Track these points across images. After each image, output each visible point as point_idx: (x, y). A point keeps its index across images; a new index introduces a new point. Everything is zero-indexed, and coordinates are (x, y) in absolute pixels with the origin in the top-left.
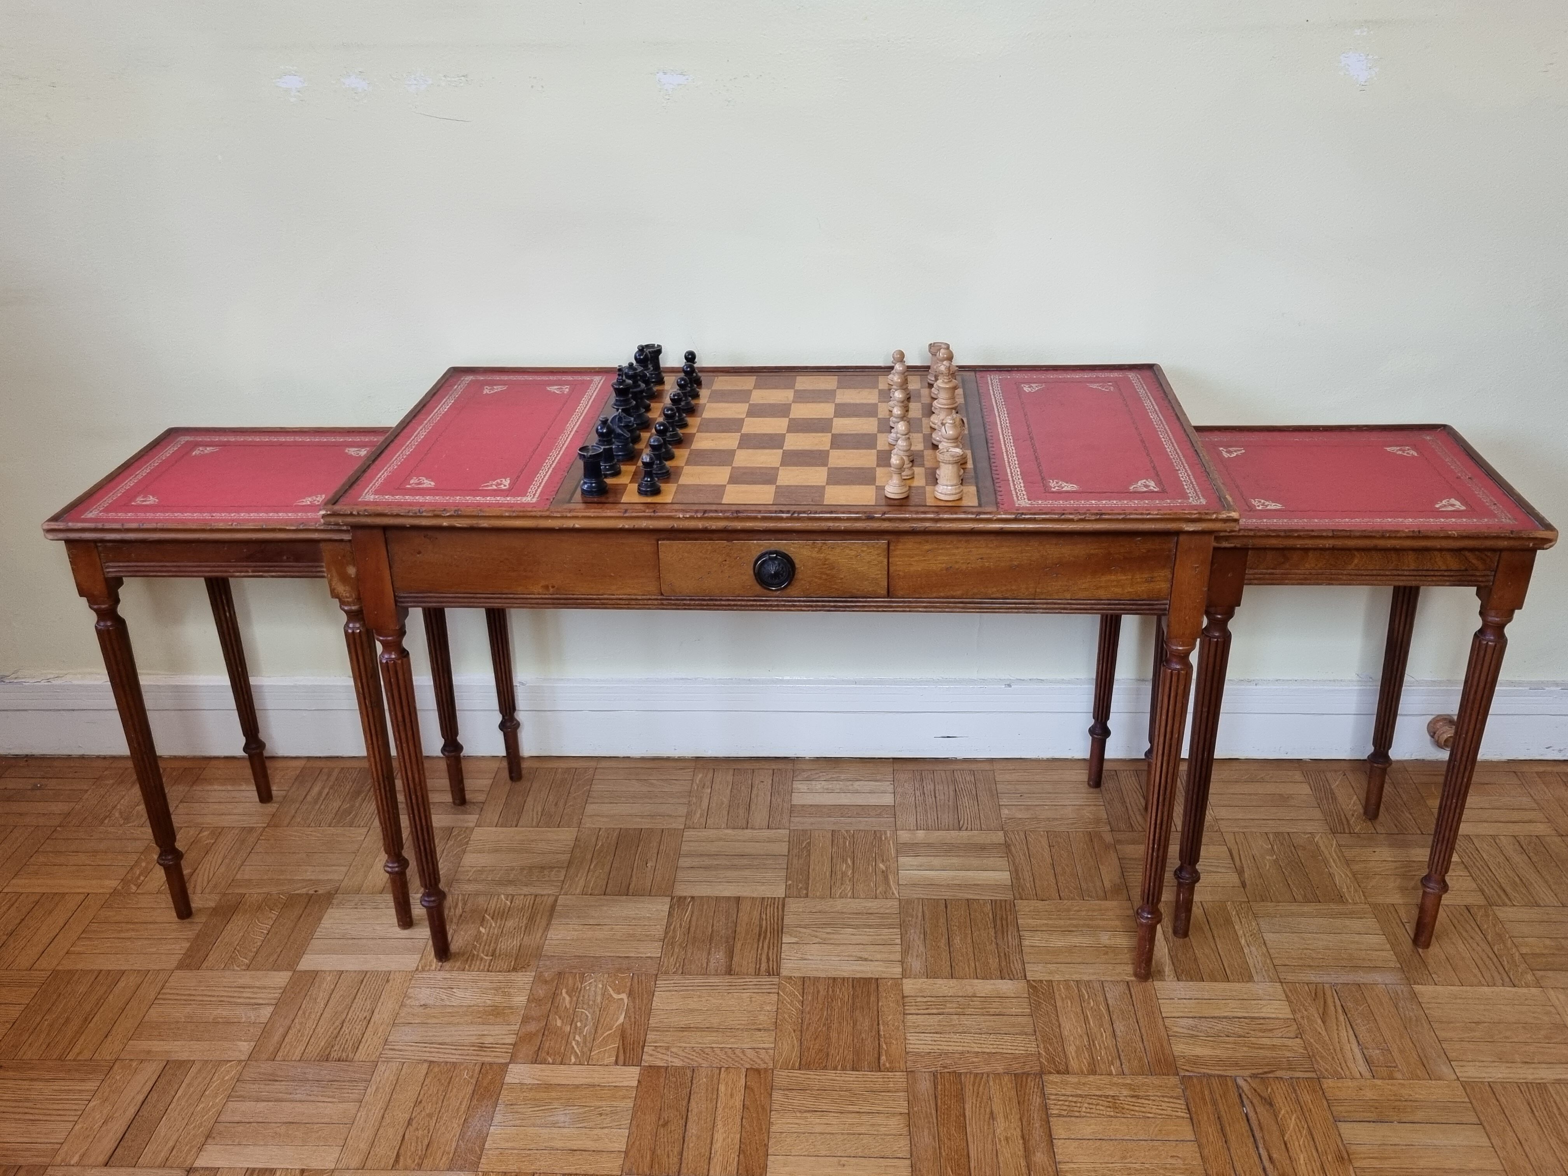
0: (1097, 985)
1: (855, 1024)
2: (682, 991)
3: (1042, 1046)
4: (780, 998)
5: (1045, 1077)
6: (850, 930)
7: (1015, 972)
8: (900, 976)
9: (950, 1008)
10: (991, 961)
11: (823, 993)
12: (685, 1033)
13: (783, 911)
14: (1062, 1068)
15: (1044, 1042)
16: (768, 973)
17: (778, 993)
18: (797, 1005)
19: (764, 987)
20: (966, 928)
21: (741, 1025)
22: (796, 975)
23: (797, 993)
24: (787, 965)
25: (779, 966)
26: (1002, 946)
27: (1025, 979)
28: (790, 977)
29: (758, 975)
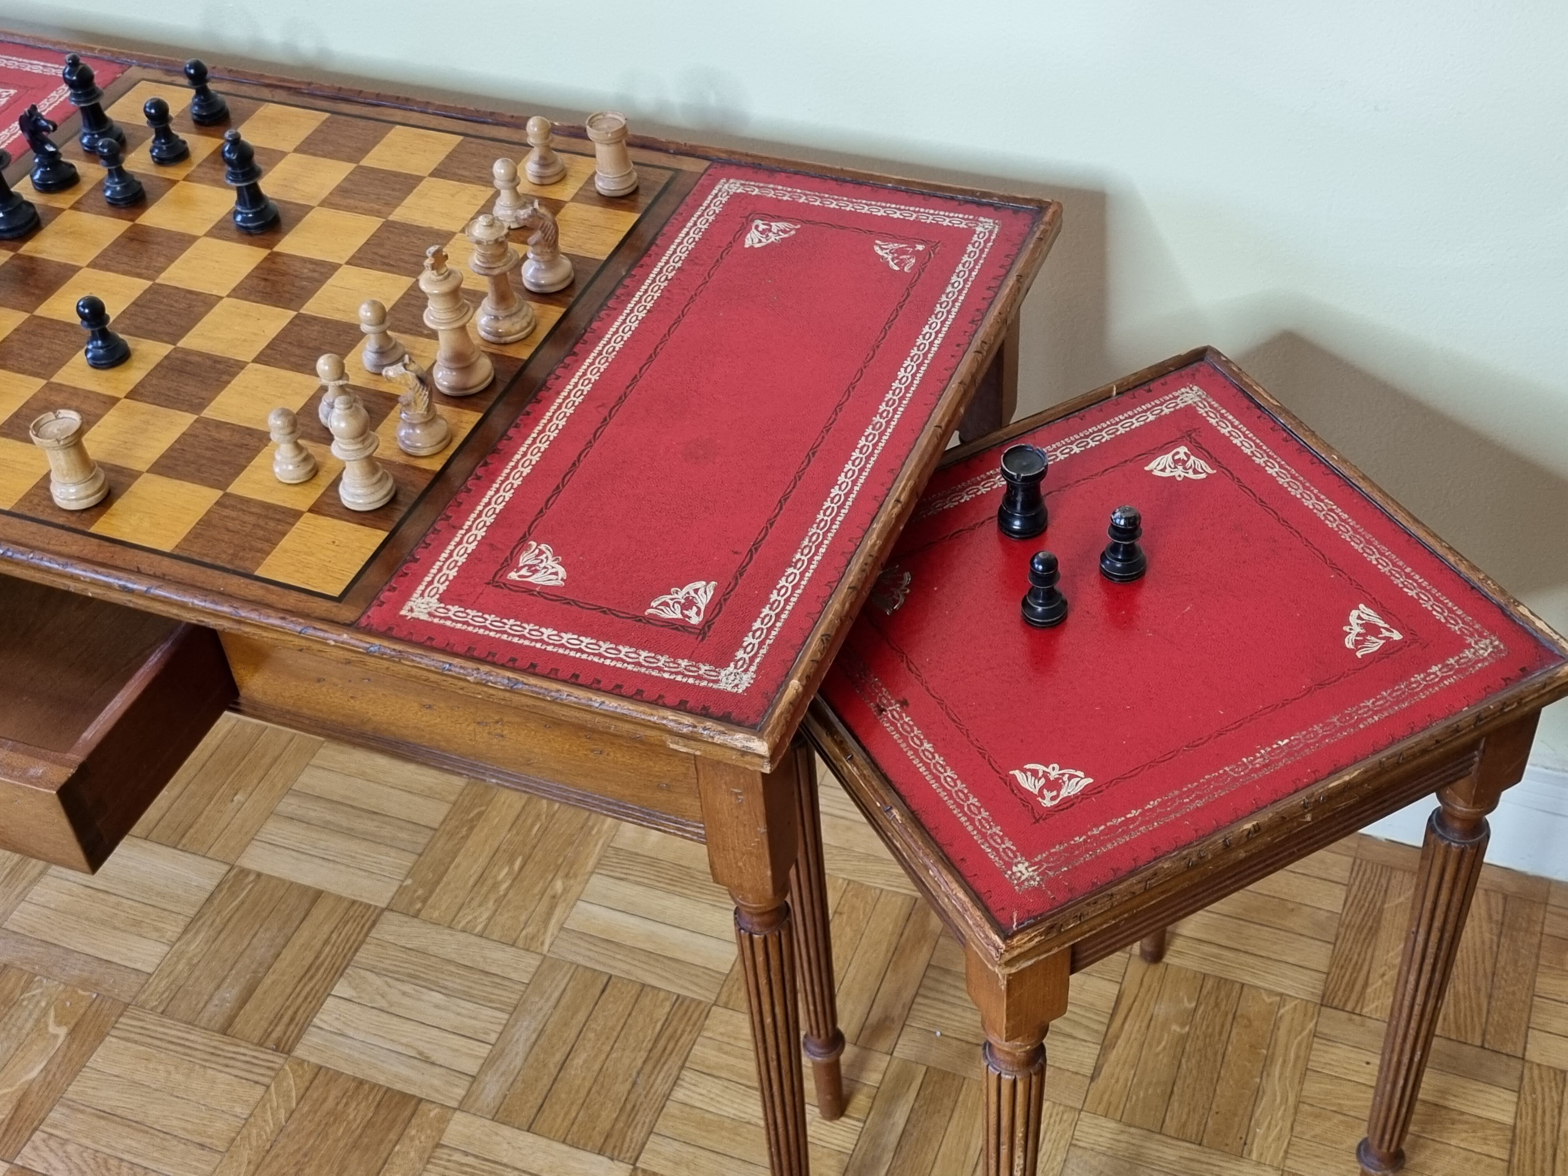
2: (143, 1044)
4: (267, 1096)
6: (437, 997)
7: (626, 1147)
8: (455, 1104)
10: (604, 1114)
11: (330, 1103)
12: (103, 1123)
13: (367, 935)
16: (278, 1046)
17: (268, 1087)
18: (282, 1115)
19: (255, 1070)
20: (608, 1038)
21: (184, 1129)
22: (313, 1059)
23: (294, 1094)
24: (311, 1038)
25: (298, 1038)
26: (639, 1089)
27: (634, 1164)
28: (301, 1062)
29: (261, 1044)
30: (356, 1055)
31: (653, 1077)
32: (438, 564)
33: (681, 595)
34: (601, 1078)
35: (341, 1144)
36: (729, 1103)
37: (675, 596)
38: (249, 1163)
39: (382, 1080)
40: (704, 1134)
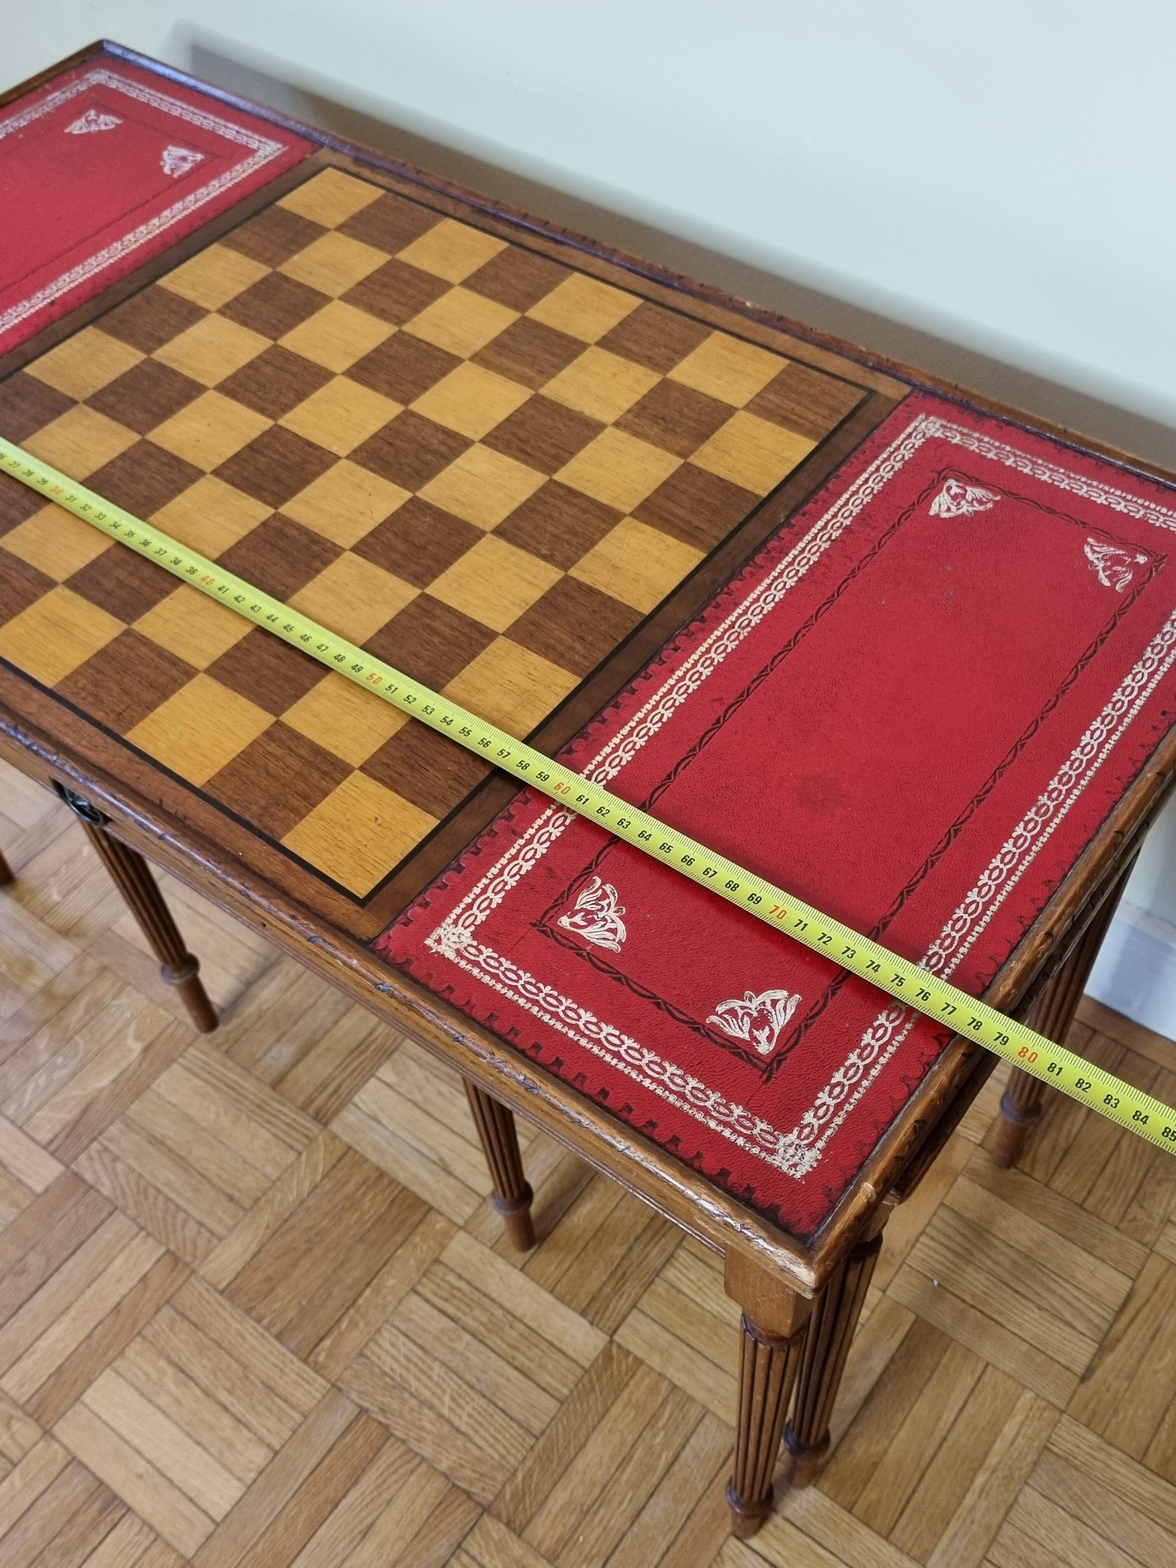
0: (694, 1412)
1: (342, 1264)
3: (529, 1463)
4: (297, 1164)
5: (486, 1518)
7: (607, 1315)
8: (461, 1222)
9: (475, 1318)
10: (595, 1273)
11: (350, 1188)
12: (152, 1149)
14: (520, 1518)
15: (539, 1458)
16: (317, 1114)
17: (300, 1154)
18: (306, 1187)
19: (293, 1134)
20: (615, 1194)
21: (219, 1177)
22: (346, 1138)
23: (321, 1169)
24: (349, 1116)
25: (336, 1112)
26: (633, 1256)
27: (611, 1336)
28: (335, 1137)
29: (303, 1108)
30: (384, 1145)
31: (649, 1247)
32: (485, 881)
33: (753, 1005)
34: (600, 1235)
35: (352, 1232)
36: (714, 1298)
37: (747, 1004)
38: (267, 1227)
39: (401, 1176)
40: (683, 1323)
